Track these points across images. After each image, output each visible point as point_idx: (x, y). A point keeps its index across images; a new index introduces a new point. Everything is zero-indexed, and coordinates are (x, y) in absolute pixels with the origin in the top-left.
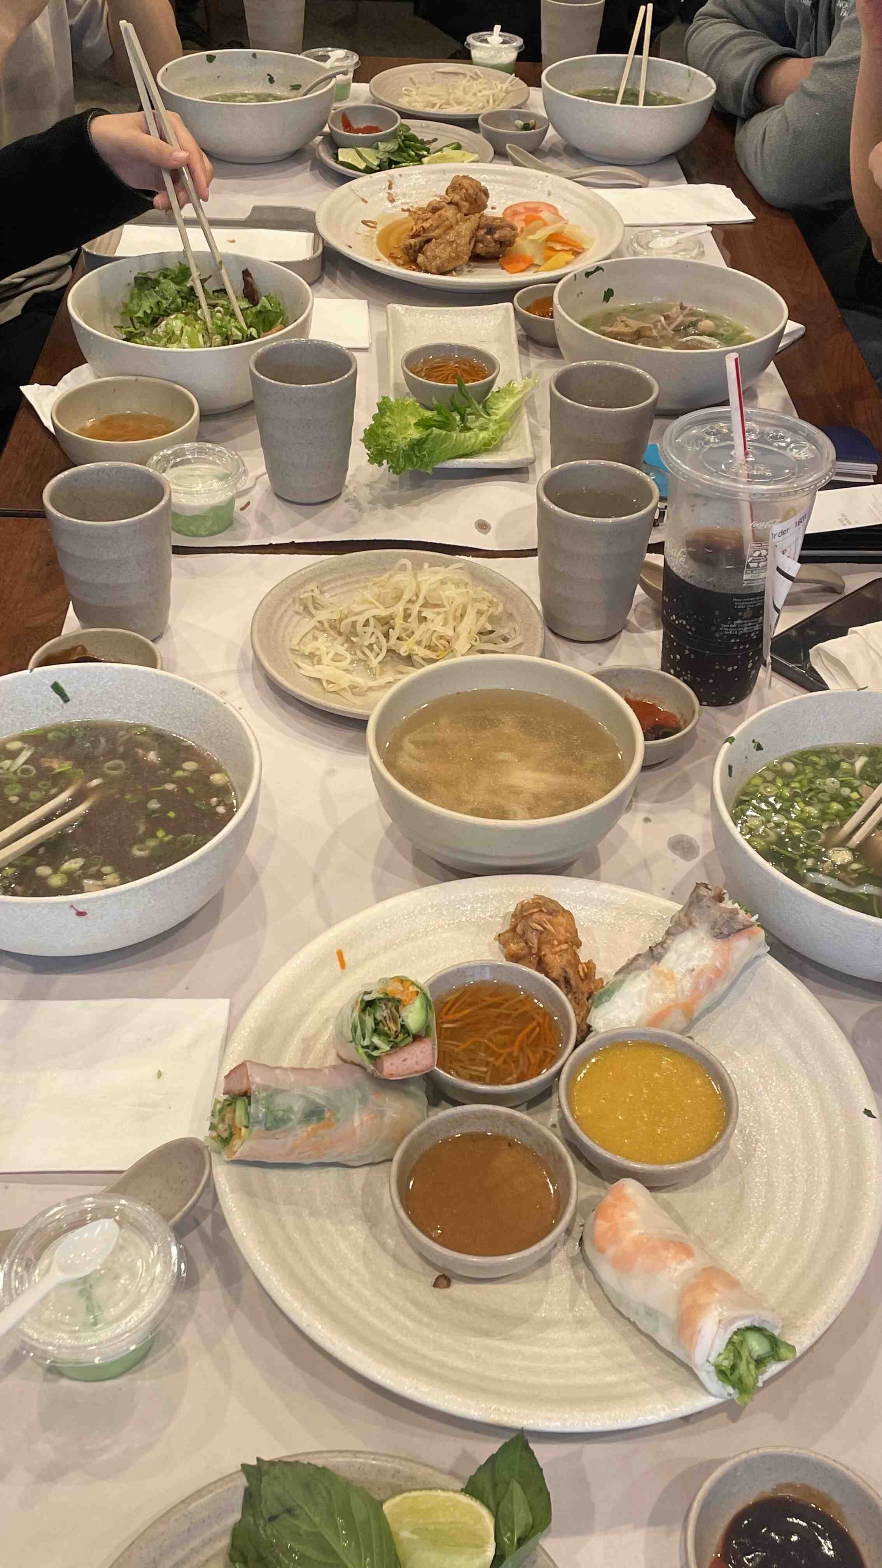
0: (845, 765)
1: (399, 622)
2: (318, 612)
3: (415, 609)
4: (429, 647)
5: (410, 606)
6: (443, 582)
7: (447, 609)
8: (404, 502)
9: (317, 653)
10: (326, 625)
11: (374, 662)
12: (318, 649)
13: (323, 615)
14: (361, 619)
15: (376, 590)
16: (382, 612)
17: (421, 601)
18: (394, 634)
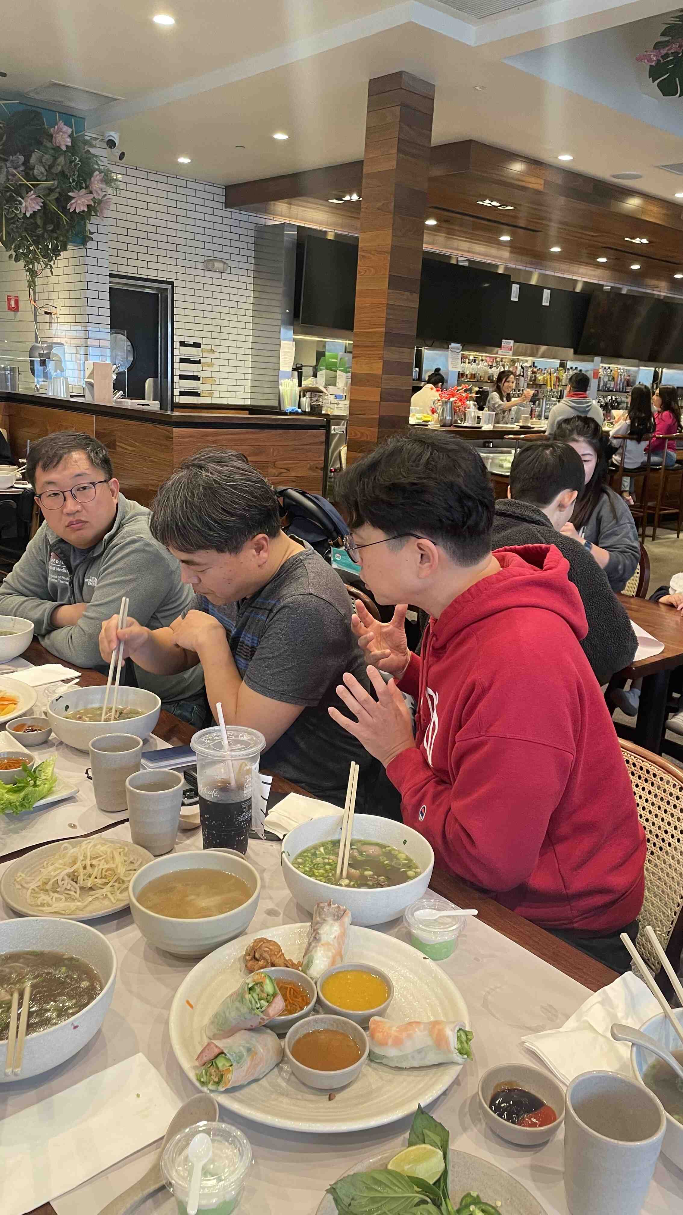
0: (318, 852)
1: (82, 871)
2: (29, 885)
3: (88, 862)
4: (101, 878)
5: (84, 862)
6: (95, 846)
7: (105, 856)
8: (24, 828)
9: (45, 902)
10: (37, 889)
11: (77, 895)
12: (44, 900)
13: (33, 885)
14: (59, 878)
15: (61, 861)
16: (69, 870)
17: (89, 858)
18: (81, 878)
